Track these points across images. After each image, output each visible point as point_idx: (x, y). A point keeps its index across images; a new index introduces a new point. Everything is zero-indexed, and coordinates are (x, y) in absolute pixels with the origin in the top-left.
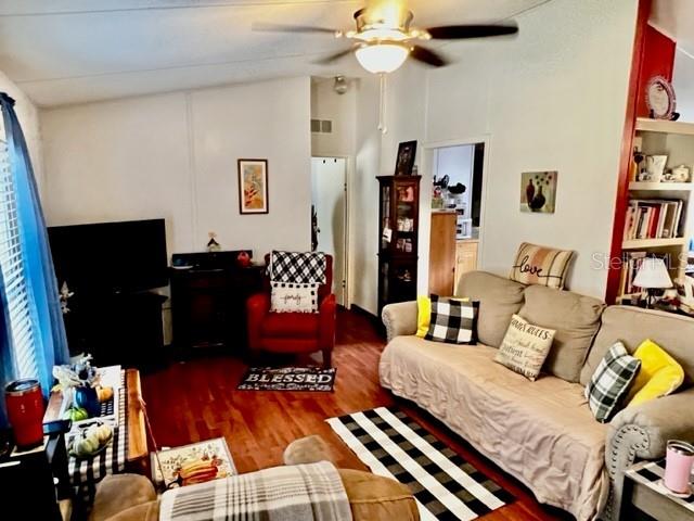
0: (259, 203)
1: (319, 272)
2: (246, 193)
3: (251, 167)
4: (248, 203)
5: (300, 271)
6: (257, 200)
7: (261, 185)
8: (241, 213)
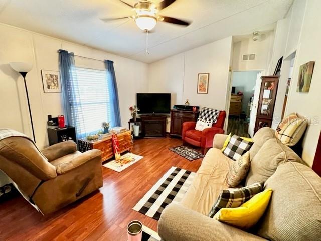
0: (204, 90)
1: (215, 118)
2: (200, 86)
3: (202, 76)
4: (200, 90)
5: (209, 116)
6: (204, 89)
7: (206, 83)
8: (198, 93)
